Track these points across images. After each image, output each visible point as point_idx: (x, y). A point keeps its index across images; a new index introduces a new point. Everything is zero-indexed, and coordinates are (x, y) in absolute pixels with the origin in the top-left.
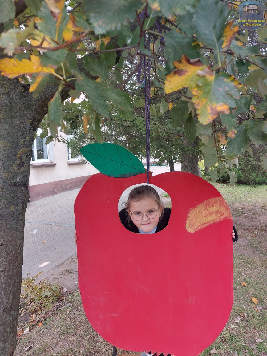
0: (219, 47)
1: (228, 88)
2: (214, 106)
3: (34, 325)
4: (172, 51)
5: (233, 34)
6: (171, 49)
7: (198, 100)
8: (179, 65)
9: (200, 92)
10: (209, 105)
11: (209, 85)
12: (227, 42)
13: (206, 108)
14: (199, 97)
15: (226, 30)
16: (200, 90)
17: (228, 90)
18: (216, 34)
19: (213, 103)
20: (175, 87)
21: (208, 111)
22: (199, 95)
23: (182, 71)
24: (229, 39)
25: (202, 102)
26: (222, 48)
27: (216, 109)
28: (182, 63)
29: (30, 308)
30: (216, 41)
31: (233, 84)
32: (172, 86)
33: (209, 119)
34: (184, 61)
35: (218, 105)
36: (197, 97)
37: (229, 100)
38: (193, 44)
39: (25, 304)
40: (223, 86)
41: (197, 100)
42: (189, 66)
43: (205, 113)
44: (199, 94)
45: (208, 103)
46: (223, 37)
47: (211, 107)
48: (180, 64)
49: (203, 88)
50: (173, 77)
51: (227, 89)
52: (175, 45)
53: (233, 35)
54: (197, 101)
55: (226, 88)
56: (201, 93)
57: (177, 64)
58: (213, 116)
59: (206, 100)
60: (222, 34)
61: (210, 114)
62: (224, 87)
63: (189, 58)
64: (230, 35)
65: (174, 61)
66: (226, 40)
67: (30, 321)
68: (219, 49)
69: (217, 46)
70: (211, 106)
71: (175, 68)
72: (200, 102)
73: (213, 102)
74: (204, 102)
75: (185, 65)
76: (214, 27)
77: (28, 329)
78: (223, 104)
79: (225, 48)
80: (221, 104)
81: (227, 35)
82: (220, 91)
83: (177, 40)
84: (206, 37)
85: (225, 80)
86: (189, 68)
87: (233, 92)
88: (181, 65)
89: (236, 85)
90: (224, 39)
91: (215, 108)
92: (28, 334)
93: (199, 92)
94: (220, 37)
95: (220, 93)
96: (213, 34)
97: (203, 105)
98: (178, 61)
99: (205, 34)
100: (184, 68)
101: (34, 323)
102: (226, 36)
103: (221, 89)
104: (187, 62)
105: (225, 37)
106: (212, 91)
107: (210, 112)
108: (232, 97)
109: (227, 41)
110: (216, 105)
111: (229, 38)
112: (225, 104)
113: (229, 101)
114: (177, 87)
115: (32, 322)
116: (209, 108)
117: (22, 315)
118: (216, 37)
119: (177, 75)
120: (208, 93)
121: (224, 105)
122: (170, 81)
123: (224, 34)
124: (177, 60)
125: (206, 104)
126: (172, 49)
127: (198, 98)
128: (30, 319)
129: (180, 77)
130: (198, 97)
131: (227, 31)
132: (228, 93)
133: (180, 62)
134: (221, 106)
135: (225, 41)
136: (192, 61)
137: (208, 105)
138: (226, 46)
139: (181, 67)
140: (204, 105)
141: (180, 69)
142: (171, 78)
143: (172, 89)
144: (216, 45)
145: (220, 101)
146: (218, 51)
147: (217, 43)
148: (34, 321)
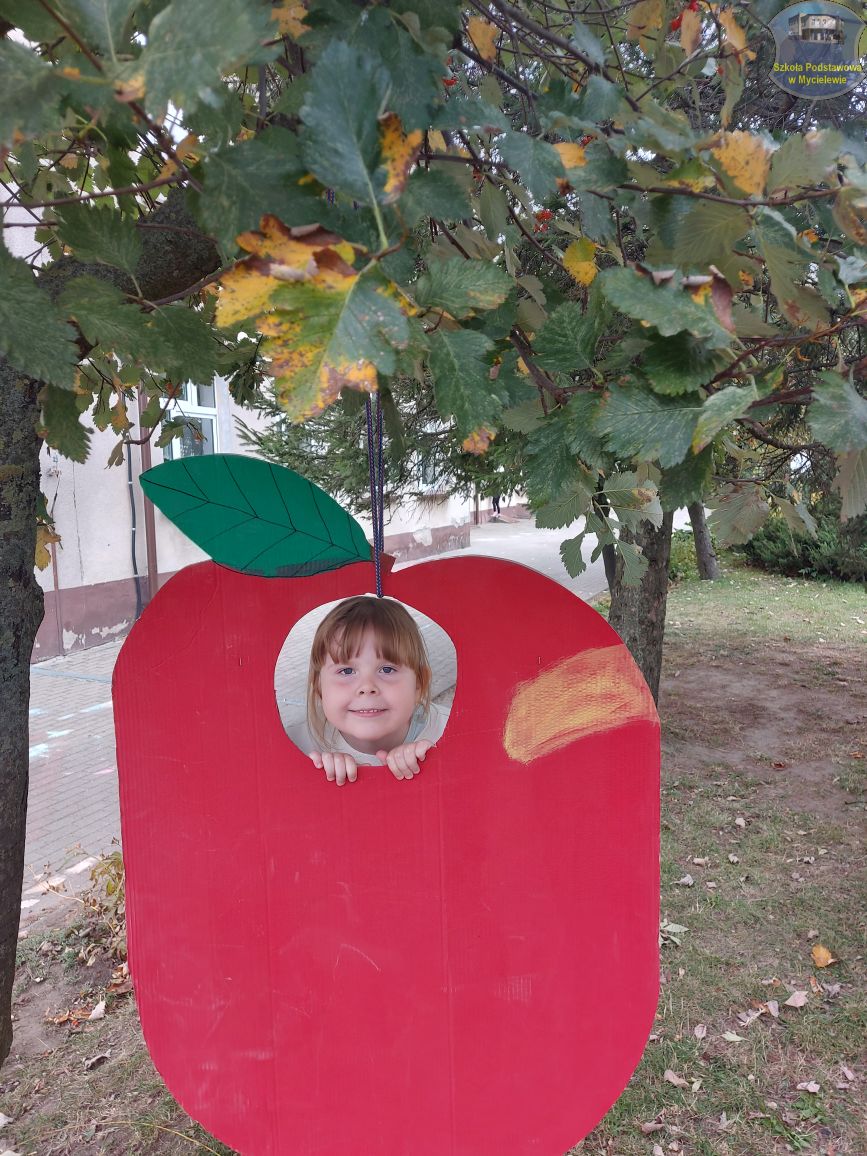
0: (374, 190)
1: (384, 315)
2: (340, 369)
3: (122, 996)
4: (234, 203)
5: (410, 151)
6: (229, 196)
7: (285, 351)
8: (260, 243)
9: (290, 329)
10: (326, 365)
11: (329, 306)
12: (397, 175)
13: (315, 372)
14: (291, 342)
15: (386, 142)
16: (292, 323)
17: (384, 322)
18: (364, 152)
19: (342, 358)
20: (246, 309)
21: (320, 381)
22: (289, 336)
23: (269, 260)
24: (403, 167)
25: (301, 355)
26: (385, 194)
27: (346, 377)
28: (270, 238)
29: (115, 945)
30: (365, 172)
31: (398, 305)
32: (238, 306)
33: (317, 406)
34: (276, 233)
35: (354, 365)
36: (280, 342)
37: (383, 350)
38: (302, 181)
39: (102, 930)
40: (373, 308)
41: (279, 350)
42: (293, 245)
43: (310, 388)
44: (285, 333)
45: (326, 358)
46: (385, 161)
47: (333, 371)
48: (262, 241)
49: (301, 315)
50: (243, 277)
51: (381, 319)
52: (245, 184)
53: (409, 155)
54: (282, 353)
55: (379, 314)
56: (298, 329)
57: (250, 243)
58: (327, 397)
59: (316, 351)
60: (379, 154)
61: (323, 390)
62: (375, 312)
63: (287, 225)
64: (402, 156)
65: (240, 234)
66: (395, 169)
67: (114, 981)
68: (376, 197)
69: (370, 187)
70: (332, 366)
71: (242, 251)
72: (295, 356)
73: (340, 355)
74: (310, 356)
75: (280, 245)
76: (359, 135)
77: (101, 1006)
78: (367, 362)
79: (392, 195)
80: (361, 362)
81: (396, 156)
82: (365, 325)
83: (252, 169)
84: (337, 160)
85: (380, 290)
86: (293, 251)
87: (396, 328)
88: (268, 243)
89: (404, 306)
90: (386, 167)
91: (345, 374)
92: (101, 1019)
93: (285, 327)
94: (374, 161)
95: (363, 327)
96: (358, 153)
97: (304, 366)
98: (254, 233)
99: (336, 152)
100: (275, 253)
101: (121, 990)
102: (393, 160)
103: (367, 318)
104: (284, 234)
105: (389, 163)
106: (340, 325)
107: (325, 385)
108: (387, 342)
109: (395, 172)
110: (346, 364)
111: (400, 165)
112: (371, 363)
113: (382, 353)
114: (250, 310)
115: (116, 985)
116: (324, 374)
117: (91, 962)
118: (365, 161)
119: (255, 274)
120: (328, 327)
121: (366, 366)
122: (233, 291)
123: (386, 153)
124: (253, 228)
125: (317, 361)
126: (234, 198)
127: (285, 344)
128: (114, 976)
129: (264, 279)
130: (284, 341)
131: (393, 143)
132: (380, 332)
133: (263, 235)
134: (360, 370)
135: (392, 173)
136: (295, 231)
137: (323, 364)
138: (396, 189)
139: (265, 248)
140: (308, 364)
141: (262, 254)
142: (236, 281)
143: (236, 312)
144: (366, 185)
145: (361, 352)
146: (375, 202)
147: (371, 179)
148: (123, 983)
